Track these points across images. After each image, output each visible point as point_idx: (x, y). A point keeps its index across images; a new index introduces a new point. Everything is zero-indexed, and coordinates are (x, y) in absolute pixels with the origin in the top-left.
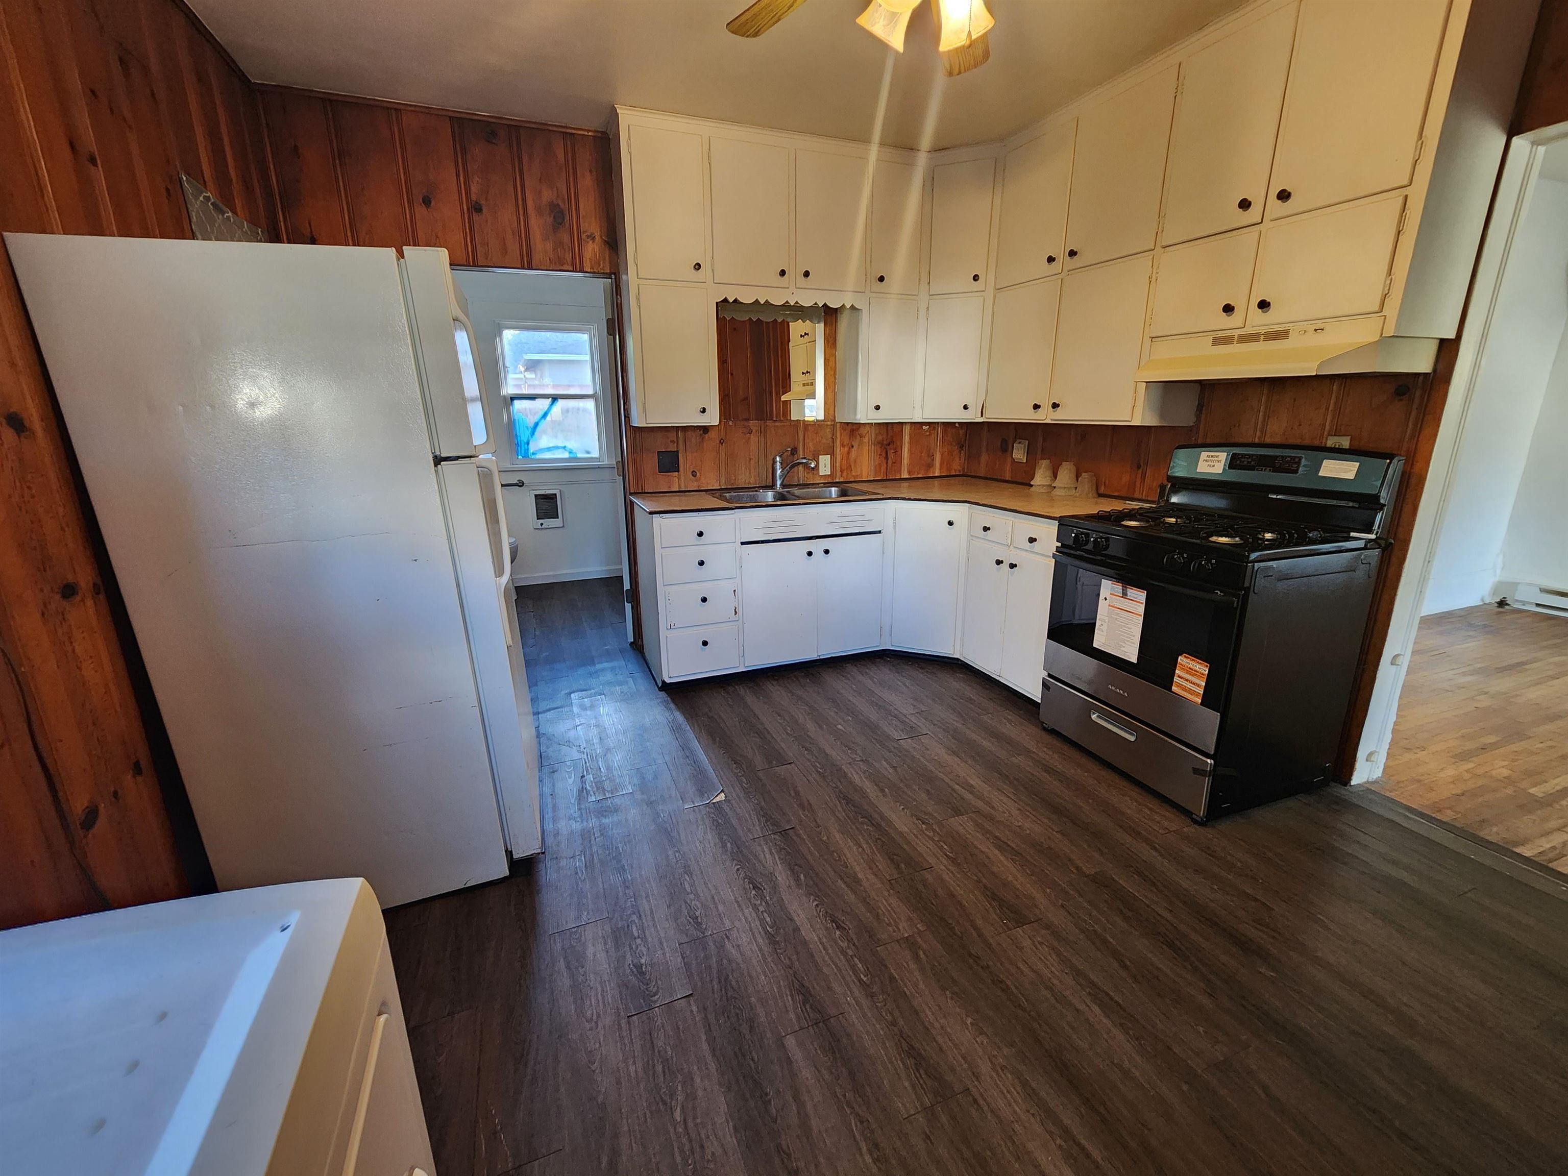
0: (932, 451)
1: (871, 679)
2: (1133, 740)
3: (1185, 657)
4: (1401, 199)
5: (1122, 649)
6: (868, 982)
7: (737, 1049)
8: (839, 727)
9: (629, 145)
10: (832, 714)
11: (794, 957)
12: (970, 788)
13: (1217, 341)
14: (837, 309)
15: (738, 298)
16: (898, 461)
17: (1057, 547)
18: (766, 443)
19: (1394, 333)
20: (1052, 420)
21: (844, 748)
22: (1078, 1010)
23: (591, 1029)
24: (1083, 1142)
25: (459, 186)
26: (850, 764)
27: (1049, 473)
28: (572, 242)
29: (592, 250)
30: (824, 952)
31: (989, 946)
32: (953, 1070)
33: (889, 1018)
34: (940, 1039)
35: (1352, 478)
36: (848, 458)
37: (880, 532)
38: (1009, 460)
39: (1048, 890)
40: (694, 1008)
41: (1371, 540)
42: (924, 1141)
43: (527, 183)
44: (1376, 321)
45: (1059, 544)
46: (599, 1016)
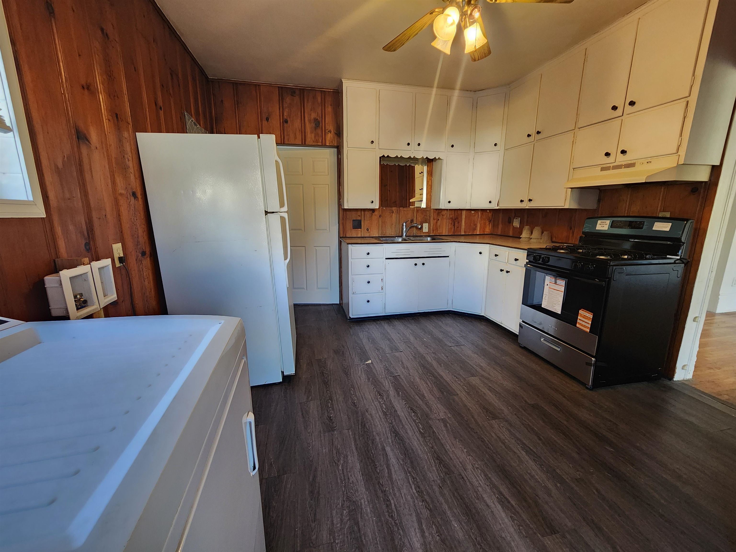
0: (476, 223)
1: (442, 322)
2: (559, 350)
3: (582, 310)
4: (685, 103)
5: (554, 308)
6: (423, 432)
7: (366, 449)
8: (425, 339)
9: (347, 95)
10: (422, 334)
11: (393, 421)
12: (481, 367)
13: (603, 169)
14: (433, 159)
15: (389, 155)
16: (460, 227)
17: (527, 262)
18: (399, 217)
19: (684, 162)
20: (529, 207)
21: (425, 347)
22: (515, 452)
23: (309, 436)
24: (508, 497)
25: (280, 112)
26: (427, 354)
27: (529, 232)
28: (322, 133)
29: (330, 137)
30: (406, 420)
31: (479, 425)
32: (455, 467)
33: (431, 445)
34: (451, 456)
35: (668, 230)
36: (436, 225)
37: (448, 257)
38: (512, 227)
39: (510, 408)
40: (351, 433)
41: (678, 259)
42: (439, 489)
43: (306, 111)
44: (675, 157)
45: (528, 261)
46: (312, 432)
